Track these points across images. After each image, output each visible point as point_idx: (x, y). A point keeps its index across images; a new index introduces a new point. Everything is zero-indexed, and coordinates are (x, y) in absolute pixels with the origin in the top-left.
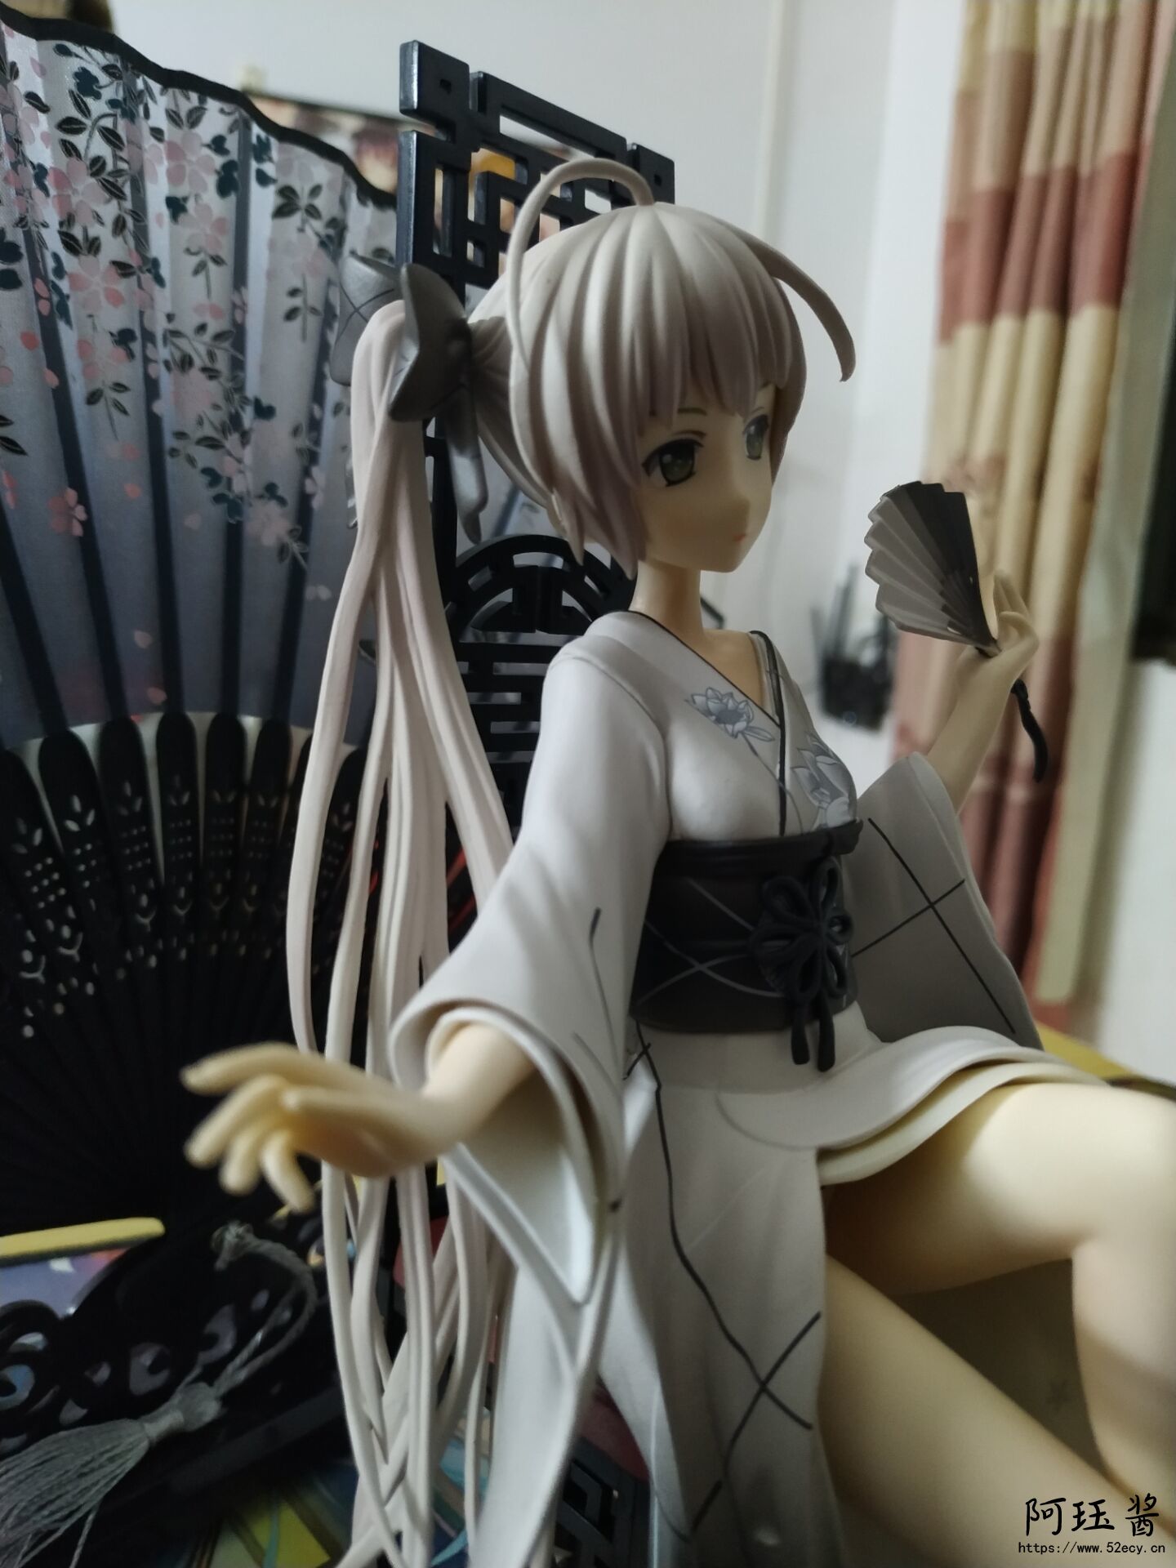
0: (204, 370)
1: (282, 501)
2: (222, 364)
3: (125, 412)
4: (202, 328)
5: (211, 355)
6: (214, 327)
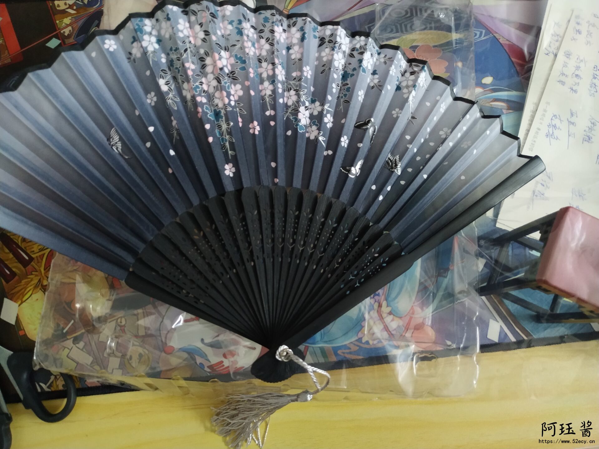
0: (294, 90)
1: (317, 125)
4: (295, 79)
5: (297, 86)
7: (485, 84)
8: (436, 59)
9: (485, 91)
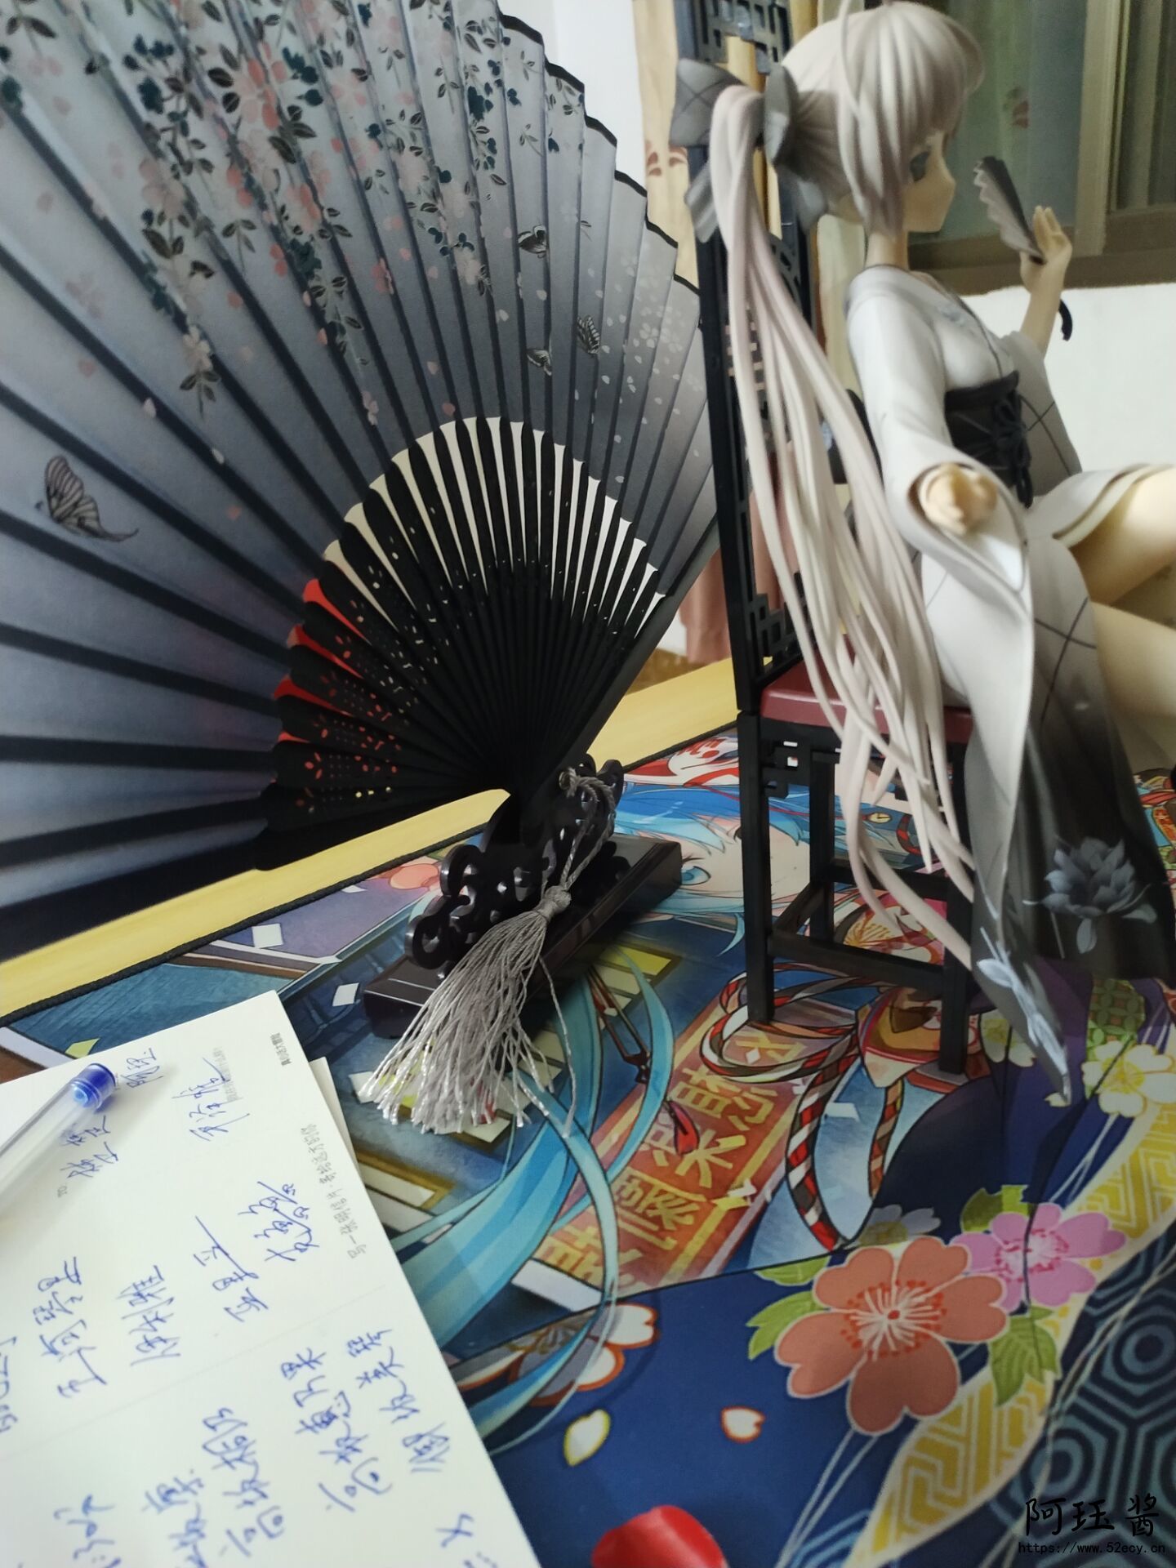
0: (412, 148)
1: (472, 247)
2: (420, 144)
3: (387, 192)
4: (402, 114)
5: (413, 136)
6: (410, 114)
7: (588, 1413)
8: (852, 1376)
9: (571, 1384)
